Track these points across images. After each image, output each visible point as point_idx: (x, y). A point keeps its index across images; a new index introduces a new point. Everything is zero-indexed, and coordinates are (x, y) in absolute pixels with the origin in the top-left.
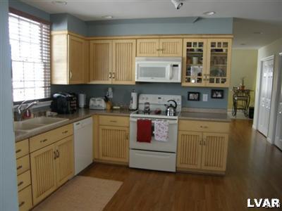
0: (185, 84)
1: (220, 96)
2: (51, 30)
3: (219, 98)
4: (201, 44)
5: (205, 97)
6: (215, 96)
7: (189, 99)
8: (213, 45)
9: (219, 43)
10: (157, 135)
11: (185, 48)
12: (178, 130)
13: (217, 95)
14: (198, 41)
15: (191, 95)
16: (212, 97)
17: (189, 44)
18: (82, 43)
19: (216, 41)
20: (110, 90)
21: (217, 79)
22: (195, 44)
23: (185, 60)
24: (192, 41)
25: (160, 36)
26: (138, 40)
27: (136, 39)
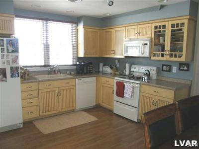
0: (153, 58)
1: (185, 68)
2: (77, 26)
3: (185, 70)
4: (164, 26)
5: (175, 69)
6: (182, 68)
7: (163, 70)
8: (173, 26)
9: (178, 24)
10: (126, 93)
11: (154, 30)
12: (140, 92)
13: (183, 68)
14: (162, 24)
15: (164, 67)
16: (180, 70)
17: (156, 28)
18: (97, 32)
19: (175, 22)
20: (116, 61)
21: (175, 54)
22: (160, 26)
23: (153, 40)
24: (158, 24)
25: (138, 24)
26: (127, 28)
27: (125, 27)
